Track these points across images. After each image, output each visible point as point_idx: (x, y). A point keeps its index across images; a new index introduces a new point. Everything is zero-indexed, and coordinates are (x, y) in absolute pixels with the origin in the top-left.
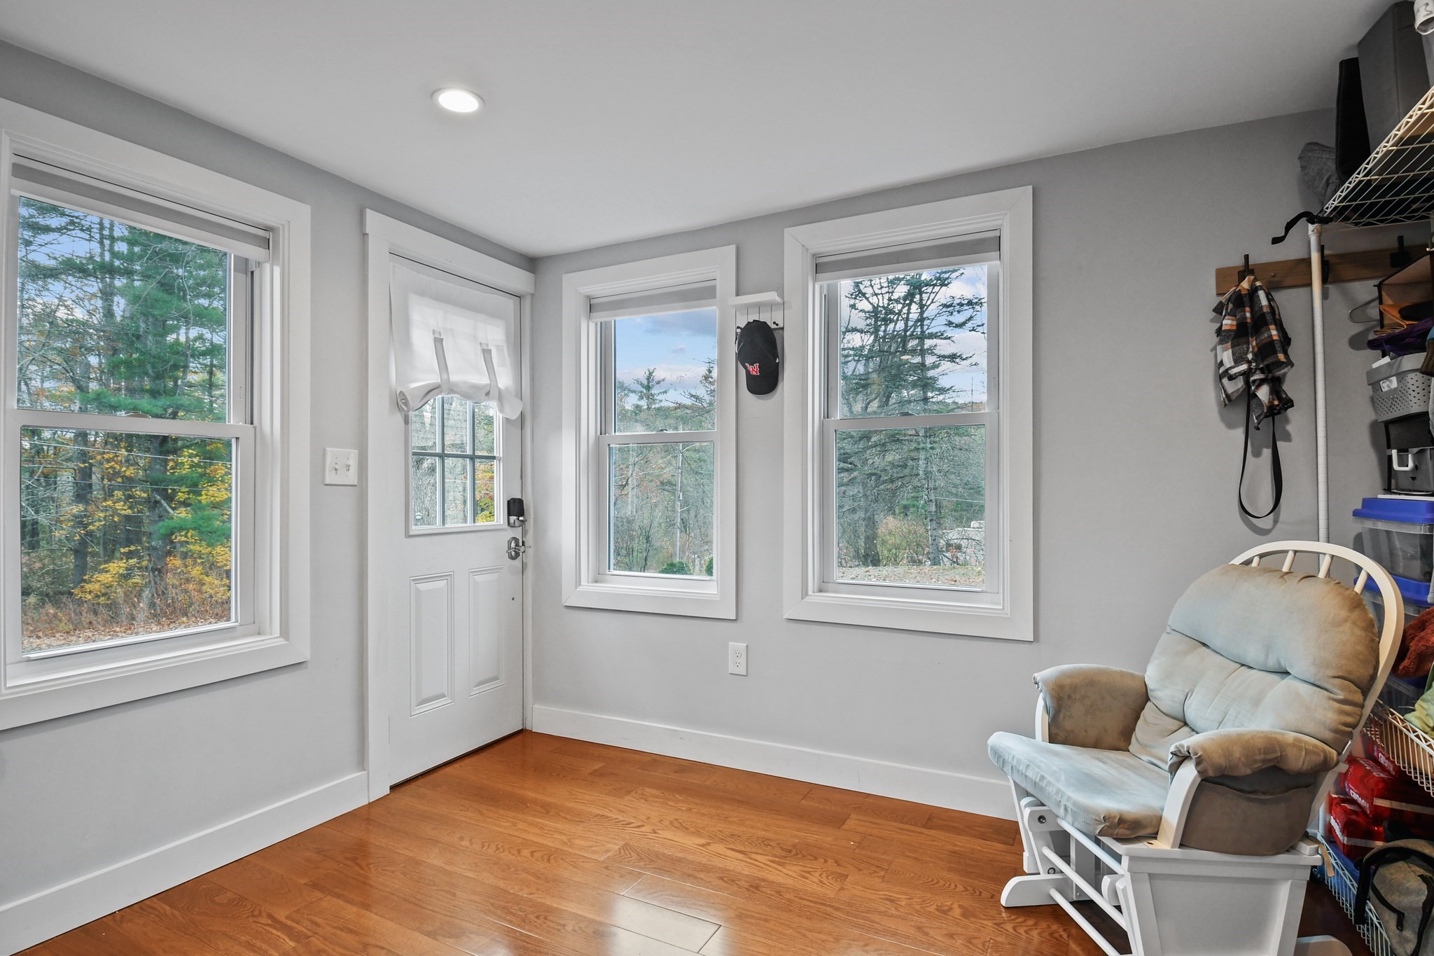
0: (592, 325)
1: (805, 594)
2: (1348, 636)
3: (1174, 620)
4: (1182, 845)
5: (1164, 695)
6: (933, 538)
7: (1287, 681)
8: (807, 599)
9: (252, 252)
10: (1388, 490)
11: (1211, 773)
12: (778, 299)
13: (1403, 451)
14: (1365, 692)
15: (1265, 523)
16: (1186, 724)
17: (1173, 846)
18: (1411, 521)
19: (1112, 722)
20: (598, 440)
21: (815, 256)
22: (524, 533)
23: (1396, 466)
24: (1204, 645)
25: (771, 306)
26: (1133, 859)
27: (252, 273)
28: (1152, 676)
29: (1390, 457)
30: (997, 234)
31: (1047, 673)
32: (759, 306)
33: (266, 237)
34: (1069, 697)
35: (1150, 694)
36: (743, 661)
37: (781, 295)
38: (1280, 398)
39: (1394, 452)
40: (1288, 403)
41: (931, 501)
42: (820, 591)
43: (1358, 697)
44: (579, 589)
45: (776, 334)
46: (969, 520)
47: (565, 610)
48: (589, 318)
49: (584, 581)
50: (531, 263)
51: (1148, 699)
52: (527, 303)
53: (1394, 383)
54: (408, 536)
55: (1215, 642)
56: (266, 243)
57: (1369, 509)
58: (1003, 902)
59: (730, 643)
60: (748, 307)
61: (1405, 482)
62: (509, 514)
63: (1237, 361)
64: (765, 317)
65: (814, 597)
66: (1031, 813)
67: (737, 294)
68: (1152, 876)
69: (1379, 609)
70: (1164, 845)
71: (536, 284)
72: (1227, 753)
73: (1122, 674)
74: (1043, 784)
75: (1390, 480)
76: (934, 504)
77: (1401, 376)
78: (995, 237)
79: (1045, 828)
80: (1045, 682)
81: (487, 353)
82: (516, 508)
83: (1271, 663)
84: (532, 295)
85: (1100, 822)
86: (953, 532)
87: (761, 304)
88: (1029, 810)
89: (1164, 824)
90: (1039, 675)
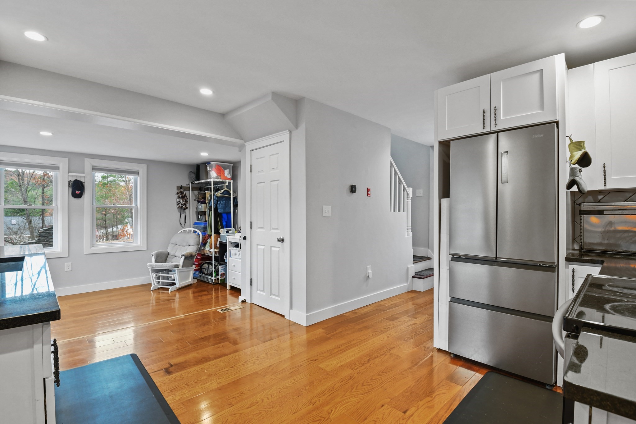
2: (197, 239)
3: (171, 242)
4: (182, 267)
5: (172, 253)
7: (190, 246)
8: (91, 248)
10: (198, 221)
11: (186, 257)
13: (201, 216)
14: (199, 245)
15: (183, 226)
16: (175, 256)
18: (201, 225)
19: (164, 259)
21: (92, 166)
23: (200, 218)
25: (81, 177)
26: (177, 270)
29: (199, 217)
31: (154, 253)
32: (77, 176)
34: (158, 255)
37: (84, 175)
38: (186, 207)
39: (200, 216)
40: (187, 208)
42: (93, 247)
43: (198, 246)
45: (83, 184)
53: (200, 207)
55: (178, 244)
57: (195, 223)
58: (151, 290)
59: (66, 263)
60: (72, 176)
61: (201, 220)
63: (183, 202)
64: (79, 179)
67: (69, 173)
68: (179, 272)
69: (199, 235)
70: (180, 267)
72: (187, 254)
73: (165, 251)
75: (198, 219)
77: (202, 206)
78: (137, 171)
79: (157, 276)
80: (154, 254)
83: (188, 245)
87: (79, 176)
88: (154, 274)
89: (180, 265)
90: (153, 253)
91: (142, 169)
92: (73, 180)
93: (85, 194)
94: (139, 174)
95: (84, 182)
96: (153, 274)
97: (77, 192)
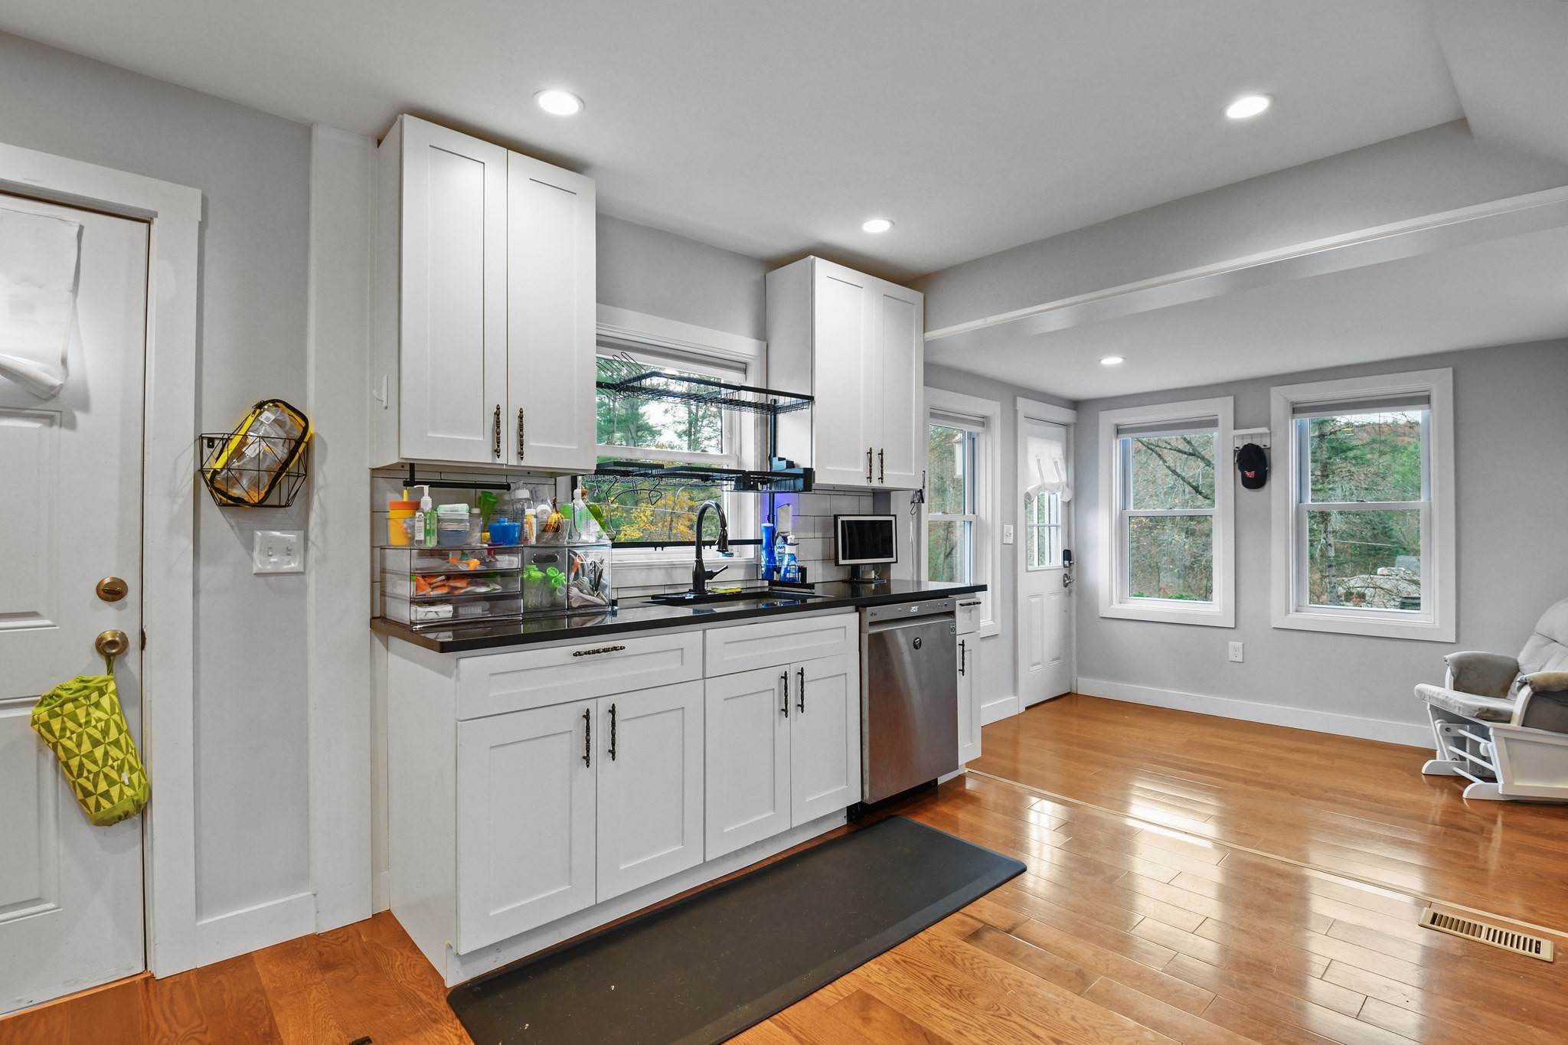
0: (1118, 441)
1: (1287, 612)
3: (1539, 628)
4: (1523, 726)
5: (1527, 665)
6: (1332, 586)
8: (1289, 616)
9: (975, 429)
11: (1537, 689)
12: (1268, 432)
17: (1518, 725)
20: (1121, 513)
21: (1293, 403)
22: (1070, 571)
24: (1556, 641)
25: (1261, 435)
26: (1496, 728)
27: (974, 439)
28: (1521, 659)
30: (1427, 393)
32: (1252, 435)
33: (984, 422)
34: (1467, 668)
35: (1521, 668)
36: (1240, 653)
37: (1269, 429)
41: (1330, 545)
42: (1297, 611)
44: (1112, 606)
45: (1266, 452)
46: (1376, 566)
47: (1101, 619)
48: (1117, 437)
49: (1114, 603)
50: (1076, 405)
51: (1519, 671)
52: (1072, 429)
54: (1027, 571)
55: (1560, 639)
56: (983, 424)
58: (1423, 771)
59: (1230, 642)
60: (1243, 437)
62: (1064, 560)
64: (1256, 442)
65: (1293, 615)
66: (1441, 727)
67: (1235, 429)
68: (1506, 739)
70: (1515, 724)
71: (1078, 419)
73: (1502, 657)
74: (1448, 700)
76: (1333, 548)
78: (1426, 396)
79: (1449, 734)
80: (1451, 660)
81: (1056, 463)
82: (1067, 555)
84: (1075, 424)
85: (1477, 711)
86: (1356, 578)
87: (1254, 434)
88: (1440, 725)
89: (1514, 715)
90: (1447, 657)
91: (1439, 383)
92: (1240, 444)
93: (1273, 477)
94: (1429, 403)
95: (1270, 448)
96: (1436, 722)
97: (1248, 473)
